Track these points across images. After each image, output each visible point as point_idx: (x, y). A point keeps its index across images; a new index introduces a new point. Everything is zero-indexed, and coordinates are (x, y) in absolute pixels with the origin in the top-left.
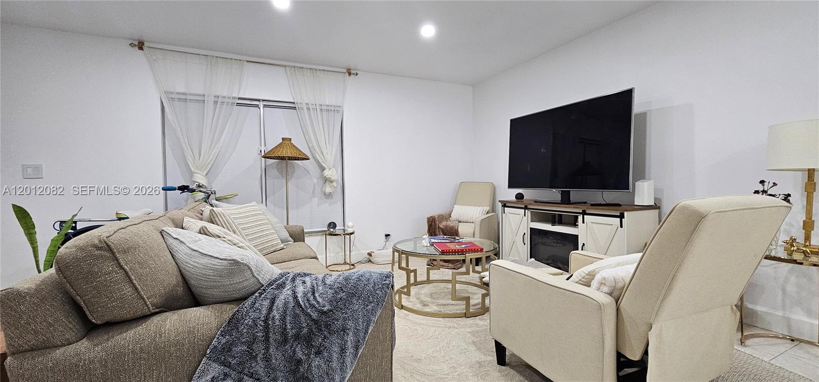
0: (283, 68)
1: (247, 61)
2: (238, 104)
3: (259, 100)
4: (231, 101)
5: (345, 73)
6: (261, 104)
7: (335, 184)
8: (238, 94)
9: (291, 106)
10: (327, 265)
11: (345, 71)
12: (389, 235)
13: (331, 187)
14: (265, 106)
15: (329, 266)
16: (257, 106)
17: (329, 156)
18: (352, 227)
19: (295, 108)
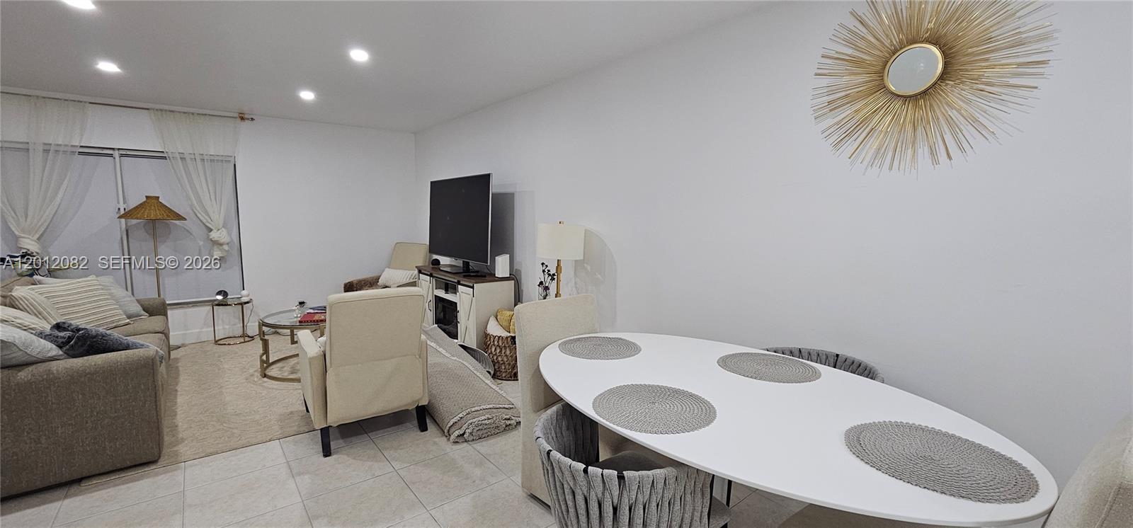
0: (147, 111)
1: (90, 103)
2: (80, 153)
3: (113, 149)
4: (70, 149)
5: (236, 118)
6: (116, 154)
7: (226, 247)
8: (80, 141)
9: (160, 156)
10: (217, 339)
11: (236, 115)
12: (303, 303)
13: (220, 250)
14: (122, 155)
15: (218, 340)
16: (111, 155)
17: (217, 213)
18: (248, 296)
19: (165, 158)
